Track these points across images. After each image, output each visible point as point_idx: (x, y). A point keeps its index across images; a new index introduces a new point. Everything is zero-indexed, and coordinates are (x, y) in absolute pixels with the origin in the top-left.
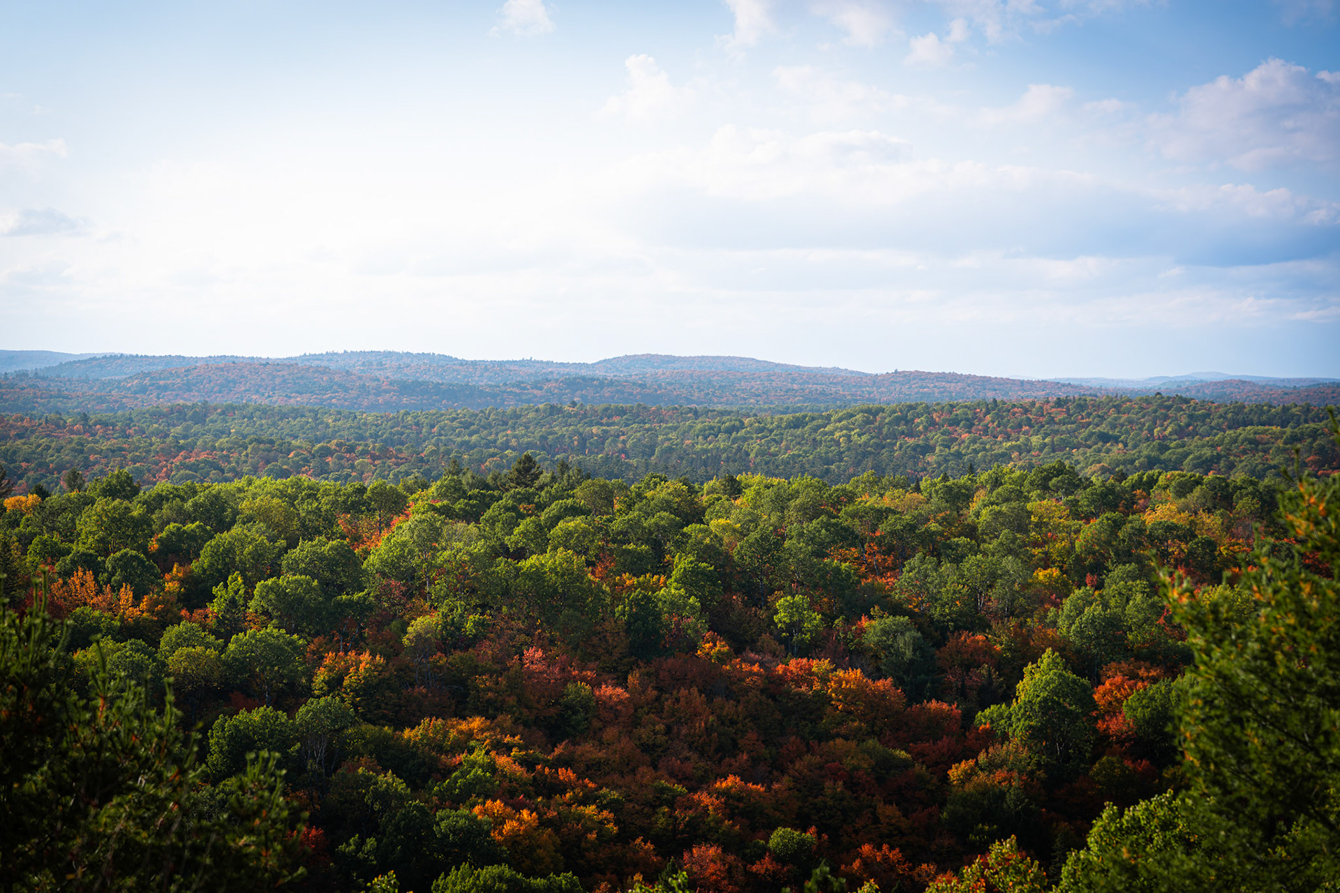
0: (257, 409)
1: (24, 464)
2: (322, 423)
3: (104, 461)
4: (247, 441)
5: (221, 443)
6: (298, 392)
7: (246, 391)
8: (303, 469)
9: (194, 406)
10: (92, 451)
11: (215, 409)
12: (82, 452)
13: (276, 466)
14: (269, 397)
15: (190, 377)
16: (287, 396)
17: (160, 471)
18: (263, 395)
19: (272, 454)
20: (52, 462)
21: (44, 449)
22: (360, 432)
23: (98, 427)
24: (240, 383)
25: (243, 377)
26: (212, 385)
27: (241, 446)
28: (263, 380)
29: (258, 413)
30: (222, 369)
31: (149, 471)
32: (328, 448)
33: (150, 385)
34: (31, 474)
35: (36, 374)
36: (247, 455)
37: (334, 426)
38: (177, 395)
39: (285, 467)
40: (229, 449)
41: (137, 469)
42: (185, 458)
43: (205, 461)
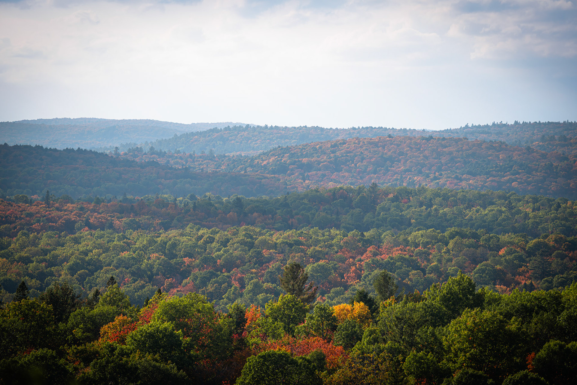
0: (437, 195)
1: (186, 260)
2: (519, 212)
3: (280, 257)
4: (446, 234)
5: (415, 237)
6: (469, 173)
7: (406, 171)
8: (521, 270)
9: (360, 190)
10: (264, 243)
11: (387, 194)
12: (251, 245)
13: (486, 265)
14: (435, 178)
15: (338, 153)
16: (457, 178)
17: (347, 269)
18: (428, 176)
19: (479, 250)
20: (219, 257)
21: (206, 242)
22: (568, 224)
23: (255, 214)
24: (399, 161)
25: (401, 154)
26: (365, 163)
27: (439, 241)
28: (426, 157)
29: (438, 200)
30: (376, 144)
31: (335, 269)
32: (546, 245)
33: (291, 164)
34: (196, 271)
35: (152, 148)
36: (448, 251)
37: (535, 217)
38: (324, 175)
39: (498, 267)
40: (425, 245)
41: (322, 267)
42: (375, 255)
43: (402, 259)
